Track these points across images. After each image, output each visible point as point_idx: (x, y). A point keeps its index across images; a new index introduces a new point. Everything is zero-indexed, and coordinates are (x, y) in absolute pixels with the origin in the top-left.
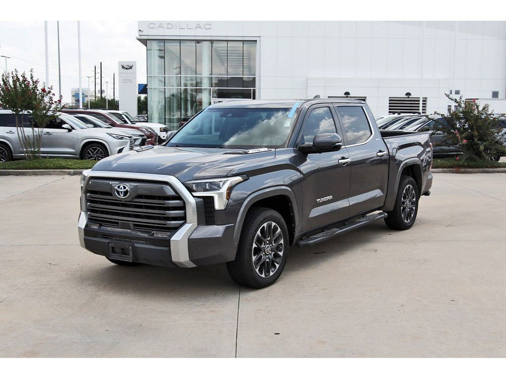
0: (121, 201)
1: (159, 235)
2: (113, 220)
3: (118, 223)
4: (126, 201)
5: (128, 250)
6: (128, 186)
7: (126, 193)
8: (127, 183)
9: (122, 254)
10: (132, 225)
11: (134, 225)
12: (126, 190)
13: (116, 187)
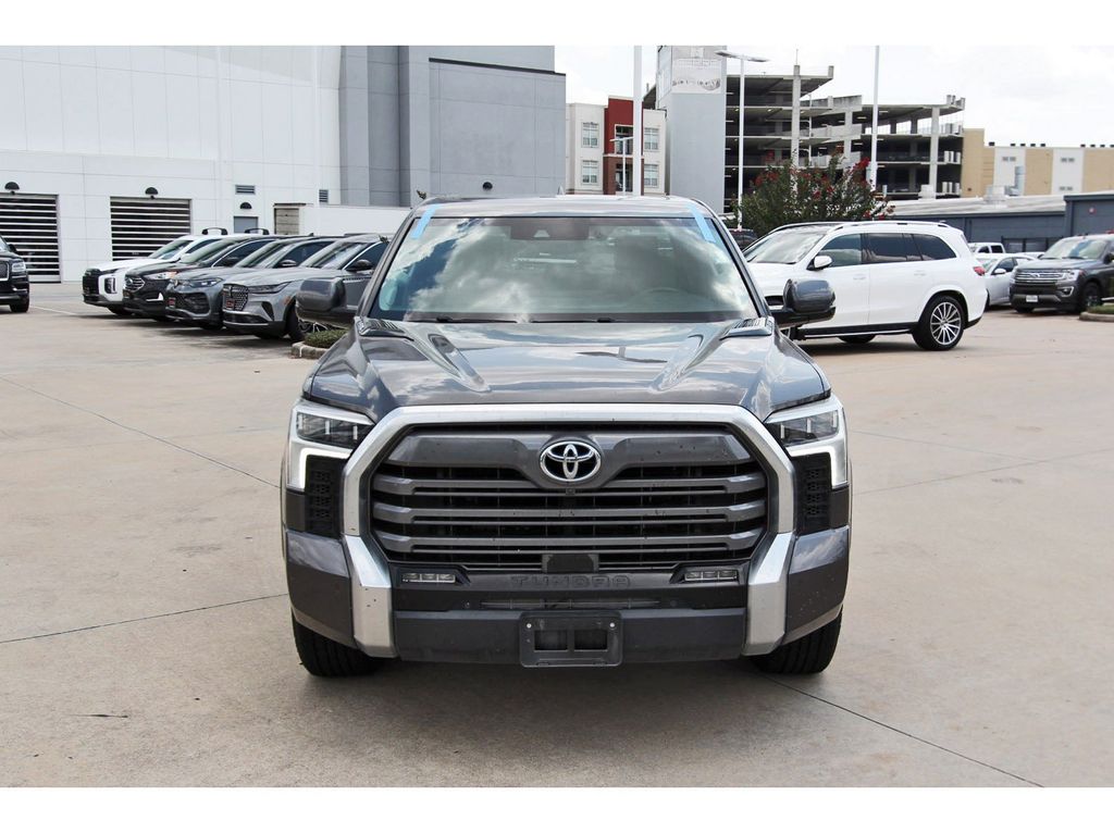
0: (563, 491)
1: (700, 578)
2: (519, 551)
3: (538, 558)
5: (606, 632)
6: (600, 442)
7: (586, 467)
8: (595, 437)
9: (577, 648)
10: (595, 559)
11: (603, 557)
12: (589, 456)
13: (548, 451)
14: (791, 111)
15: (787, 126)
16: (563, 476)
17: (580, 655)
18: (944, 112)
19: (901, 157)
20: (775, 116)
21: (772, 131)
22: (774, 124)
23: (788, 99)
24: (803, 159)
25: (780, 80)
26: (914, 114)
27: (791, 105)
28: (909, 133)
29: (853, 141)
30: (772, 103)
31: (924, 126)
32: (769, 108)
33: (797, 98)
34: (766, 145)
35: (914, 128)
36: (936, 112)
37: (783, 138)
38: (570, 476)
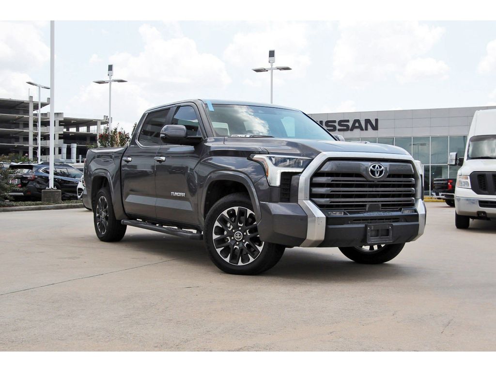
4: (378, 182)
5: (389, 230)
6: (385, 165)
8: (383, 163)
9: (382, 236)
10: (380, 205)
11: (383, 205)
12: (382, 169)
13: (371, 167)
14: (29, 118)
15: (26, 125)
16: (375, 176)
17: (382, 238)
18: (103, 123)
19: (83, 143)
20: (19, 120)
21: (18, 127)
22: (19, 124)
23: (27, 112)
24: (35, 142)
25: (23, 102)
26: (88, 123)
27: (28, 115)
28: (86, 132)
29: (59, 134)
30: (17, 113)
31: (93, 129)
32: (17, 116)
33: (32, 112)
34: (15, 134)
35: (88, 129)
36: (99, 123)
37: (25, 131)
38: (377, 175)
